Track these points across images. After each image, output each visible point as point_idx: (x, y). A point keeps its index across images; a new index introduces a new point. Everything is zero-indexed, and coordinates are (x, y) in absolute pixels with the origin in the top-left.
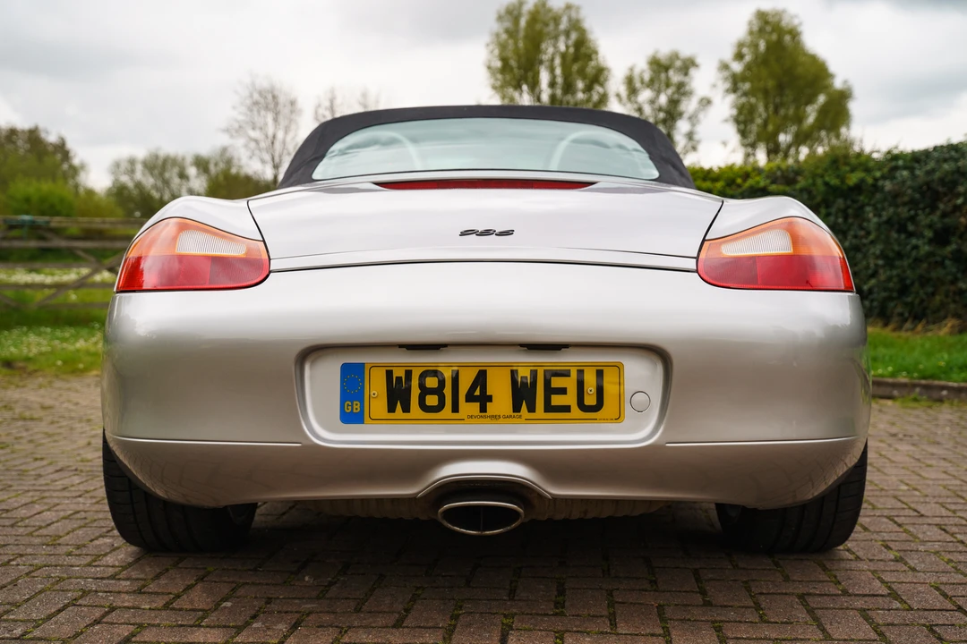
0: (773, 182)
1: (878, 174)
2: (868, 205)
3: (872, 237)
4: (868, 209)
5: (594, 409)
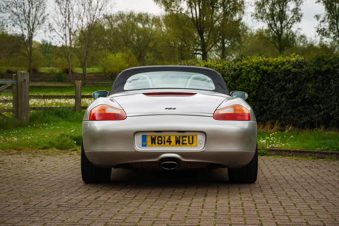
0: (294, 67)
1: (336, 65)
2: (332, 78)
3: (333, 93)
4: (332, 80)
5: (192, 144)
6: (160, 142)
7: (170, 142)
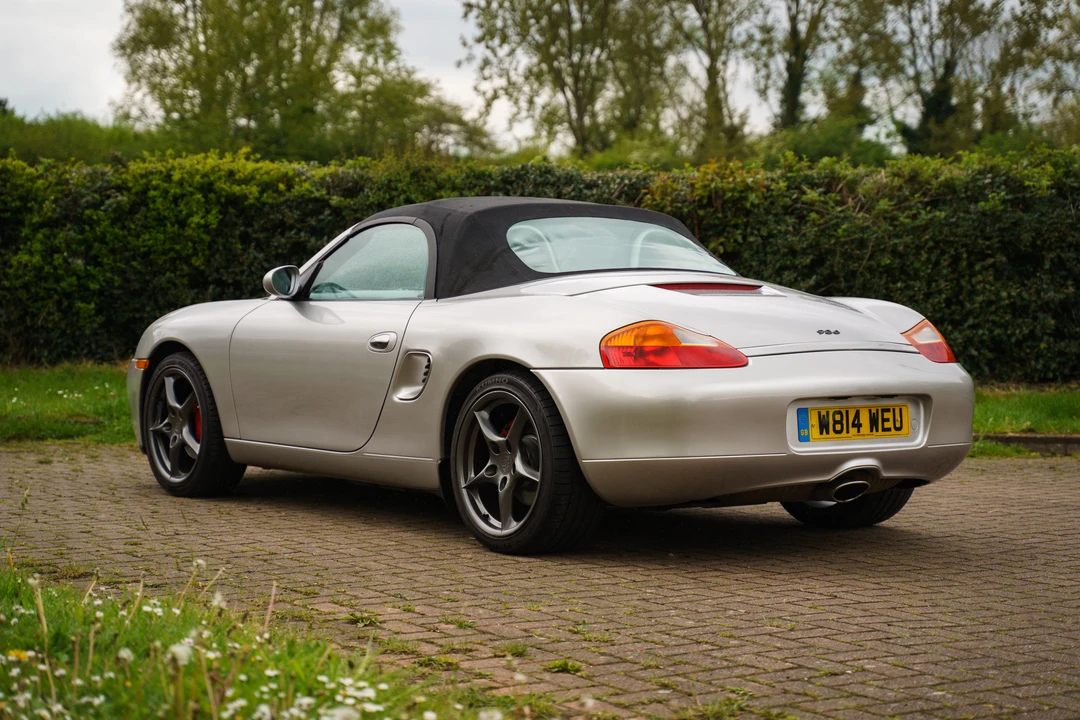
5: (899, 429)
6: (838, 427)
7: (858, 426)
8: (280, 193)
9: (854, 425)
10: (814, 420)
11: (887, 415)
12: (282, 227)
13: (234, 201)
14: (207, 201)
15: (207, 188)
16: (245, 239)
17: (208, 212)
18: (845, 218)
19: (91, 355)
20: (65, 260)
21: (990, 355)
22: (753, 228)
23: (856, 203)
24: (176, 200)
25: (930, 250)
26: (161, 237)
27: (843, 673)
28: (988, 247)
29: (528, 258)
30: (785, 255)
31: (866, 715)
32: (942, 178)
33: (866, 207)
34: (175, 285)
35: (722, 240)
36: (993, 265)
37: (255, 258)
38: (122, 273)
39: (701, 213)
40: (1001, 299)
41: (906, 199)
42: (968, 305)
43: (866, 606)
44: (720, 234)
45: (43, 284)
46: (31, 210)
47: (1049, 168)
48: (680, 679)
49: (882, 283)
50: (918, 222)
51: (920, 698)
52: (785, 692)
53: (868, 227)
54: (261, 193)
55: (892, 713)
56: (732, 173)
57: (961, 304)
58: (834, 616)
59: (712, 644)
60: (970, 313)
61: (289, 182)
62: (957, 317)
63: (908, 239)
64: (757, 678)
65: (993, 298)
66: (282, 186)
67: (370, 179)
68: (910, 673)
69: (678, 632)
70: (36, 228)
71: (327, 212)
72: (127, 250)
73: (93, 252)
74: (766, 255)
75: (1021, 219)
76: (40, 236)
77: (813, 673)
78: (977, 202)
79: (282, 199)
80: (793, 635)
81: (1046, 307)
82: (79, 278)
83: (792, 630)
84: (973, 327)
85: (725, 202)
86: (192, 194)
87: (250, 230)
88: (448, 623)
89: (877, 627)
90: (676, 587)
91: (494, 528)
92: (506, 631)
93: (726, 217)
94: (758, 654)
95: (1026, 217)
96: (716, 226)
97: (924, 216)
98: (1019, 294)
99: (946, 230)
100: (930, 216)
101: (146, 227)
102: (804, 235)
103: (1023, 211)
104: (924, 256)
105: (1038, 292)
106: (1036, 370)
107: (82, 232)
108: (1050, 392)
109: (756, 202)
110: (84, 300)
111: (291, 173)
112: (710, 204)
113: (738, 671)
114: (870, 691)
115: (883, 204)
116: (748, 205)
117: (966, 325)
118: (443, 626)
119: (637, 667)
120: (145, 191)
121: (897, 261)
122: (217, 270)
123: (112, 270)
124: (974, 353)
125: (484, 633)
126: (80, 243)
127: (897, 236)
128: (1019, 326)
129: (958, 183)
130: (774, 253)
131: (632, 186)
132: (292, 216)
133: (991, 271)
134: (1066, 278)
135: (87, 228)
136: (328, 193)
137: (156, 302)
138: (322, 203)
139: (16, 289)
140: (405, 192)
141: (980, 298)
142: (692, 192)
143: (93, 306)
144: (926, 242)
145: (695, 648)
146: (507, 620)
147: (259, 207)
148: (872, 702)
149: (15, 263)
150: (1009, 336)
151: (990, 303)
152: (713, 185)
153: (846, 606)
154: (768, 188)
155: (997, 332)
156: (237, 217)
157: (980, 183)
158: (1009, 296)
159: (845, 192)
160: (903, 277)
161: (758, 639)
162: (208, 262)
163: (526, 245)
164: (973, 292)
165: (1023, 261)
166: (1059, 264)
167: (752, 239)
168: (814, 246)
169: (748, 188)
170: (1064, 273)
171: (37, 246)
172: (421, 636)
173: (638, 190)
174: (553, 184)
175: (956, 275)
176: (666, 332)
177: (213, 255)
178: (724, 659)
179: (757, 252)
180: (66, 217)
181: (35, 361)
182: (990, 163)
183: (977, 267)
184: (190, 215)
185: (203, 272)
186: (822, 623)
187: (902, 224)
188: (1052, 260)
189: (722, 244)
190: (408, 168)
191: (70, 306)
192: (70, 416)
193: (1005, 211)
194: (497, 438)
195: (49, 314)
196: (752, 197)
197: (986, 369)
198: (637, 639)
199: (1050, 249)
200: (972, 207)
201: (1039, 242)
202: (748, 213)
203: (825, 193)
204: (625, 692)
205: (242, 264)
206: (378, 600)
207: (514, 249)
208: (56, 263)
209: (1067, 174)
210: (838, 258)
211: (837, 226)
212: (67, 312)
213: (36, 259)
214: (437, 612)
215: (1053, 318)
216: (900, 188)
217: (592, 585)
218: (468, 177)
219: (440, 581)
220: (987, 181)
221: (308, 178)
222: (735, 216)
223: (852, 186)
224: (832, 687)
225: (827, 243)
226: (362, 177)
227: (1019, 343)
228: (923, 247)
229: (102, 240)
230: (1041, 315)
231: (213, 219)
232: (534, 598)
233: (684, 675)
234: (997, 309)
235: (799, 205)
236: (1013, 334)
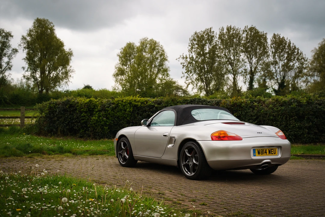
5: (275, 153)
6: (262, 153)
7: (266, 153)
8: (145, 104)
9: (265, 153)
10: (257, 152)
11: (272, 151)
12: (145, 111)
13: (136, 106)
14: (130, 106)
15: (130, 103)
16: (138, 114)
17: (130, 108)
18: (263, 109)
19: (107, 137)
20: (102, 118)
21: (294, 138)
22: (243, 111)
23: (265, 106)
24: (124, 106)
25: (281, 116)
26: (121, 113)
27: (263, 206)
28: (293, 115)
29: (196, 117)
30: (250, 116)
31: (269, 215)
32: (283, 100)
33: (267, 106)
34: (124, 123)
35: (237, 113)
36: (294, 119)
37: (140, 117)
38: (113, 121)
39: (232, 108)
40: (296, 126)
41: (275, 105)
42: (289, 127)
43: (268, 192)
44: (236, 112)
45: (98, 123)
46: (96, 108)
47: (305, 98)
48: (228, 207)
49: (271, 122)
50: (278, 110)
51: (280, 212)
52: (251, 210)
53: (267, 111)
54: (141, 104)
55: (274, 215)
56: (239, 99)
57: (288, 127)
58: (261, 194)
59: (235, 200)
60: (290, 129)
61: (147, 102)
62: (287, 130)
63: (276, 113)
64: (245, 207)
65: (295, 125)
66: (145, 103)
67: (163, 101)
68: (278, 206)
69: (228, 197)
70: (97, 112)
71: (155, 108)
72: (114, 116)
73: (108, 117)
74: (246, 116)
75: (300, 109)
76: (97, 113)
77: (257, 206)
78: (290, 105)
79: (145, 105)
80: (253, 198)
81: (306, 127)
82: (105, 122)
83: (252, 197)
84: (290, 132)
85: (237, 105)
86: (127, 105)
87: (139, 112)
88: (179, 194)
89: (271, 196)
90: (228, 187)
91: (189, 174)
92: (191, 196)
93: (237, 108)
94: (245, 202)
95: (301, 108)
96: (235, 110)
97: (279, 108)
98: (300, 125)
99: (284, 111)
100: (281, 108)
101: (118, 111)
102: (254, 112)
103: (300, 107)
104: (280, 117)
105: (304, 124)
106: (304, 141)
107: (105, 112)
108: (307, 145)
109: (244, 105)
110: (106, 126)
111: (147, 100)
112: (234, 106)
113: (241, 205)
114: (269, 210)
115: (271, 106)
116: (242, 106)
117: (289, 131)
118: (178, 195)
119: (219, 204)
120: (118, 104)
121: (274, 118)
122: (132, 120)
123: (111, 120)
124: (291, 137)
125: (187, 196)
126: (105, 115)
127: (274, 112)
128: (300, 132)
129: (286, 101)
130: (248, 116)
131: (218, 102)
132: (147, 109)
133: (294, 120)
134: (310, 121)
135: (106, 112)
136: (155, 104)
137: (120, 126)
138: (154, 106)
139: (93, 124)
140: (170, 104)
141: (292, 126)
142: (230, 103)
143: (107, 127)
144: (280, 114)
145: (232, 200)
146: (191, 194)
147: (141, 107)
148: (270, 212)
149: (92, 119)
150: (298, 134)
151: (294, 127)
152: (235, 102)
153: (264, 191)
154: (246, 103)
155: (295, 133)
156: (136, 109)
157: (291, 101)
158: (298, 125)
159: (263, 103)
160: (275, 121)
161: (245, 199)
162: (130, 119)
163: (196, 115)
164: (290, 124)
165: (301, 118)
166: (308, 118)
167: (243, 113)
168: (256, 115)
169: (242, 103)
170: (309, 120)
171: (97, 115)
172: (173, 197)
173: (219, 103)
174: (201, 102)
175: (286, 121)
176: (225, 133)
177: (131, 117)
178: (238, 203)
179: (244, 116)
180: (102, 110)
181: (96, 139)
182: (293, 97)
183: (291, 119)
184: (127, 109)
185: (129, 120)
186: (259, 195)
187: (275, 110)
188: (307, 118)
189: (237, 114)
190: (171, 99)
191: (103, 128)
192: (103, 150)
193: (296, 107)
194: (189, 155)
195: (99, 129)
196: (243, 104)
197: (293, 141)
198: (219, 198)
199: (306, 115)
200: (290, 106)
201: (304, 114)
202: (242, 108)
203: (258, 103)
204: (217, 210)
205: (137, 119)
206: (165, 189)
207: (193, 115)
208: (100, 119)
209: (309, 100)
210: (261, 117)
211: (261, 110)
212: (102, 129)
213: (97, 118)
214: (177, 192)
215: (307, 130)
216: (274, 102)
217: (210, 186)
218: (183, 100)
219: (178, 185)
220: (293, 101)
221: (151, 101)
222: (239, 108)
223: (264, 102)
224: (261, 209)
225: (259, 114)
226: (161, 101)
227: (300, 135)
228: (279, 115)
229: (109, 114)
230: (305, 129)
231: (131, 110)
232: (197, 189)
233: (229, 206)
234: (295, 128)
235: (253, 106)
236: (299, 133)
